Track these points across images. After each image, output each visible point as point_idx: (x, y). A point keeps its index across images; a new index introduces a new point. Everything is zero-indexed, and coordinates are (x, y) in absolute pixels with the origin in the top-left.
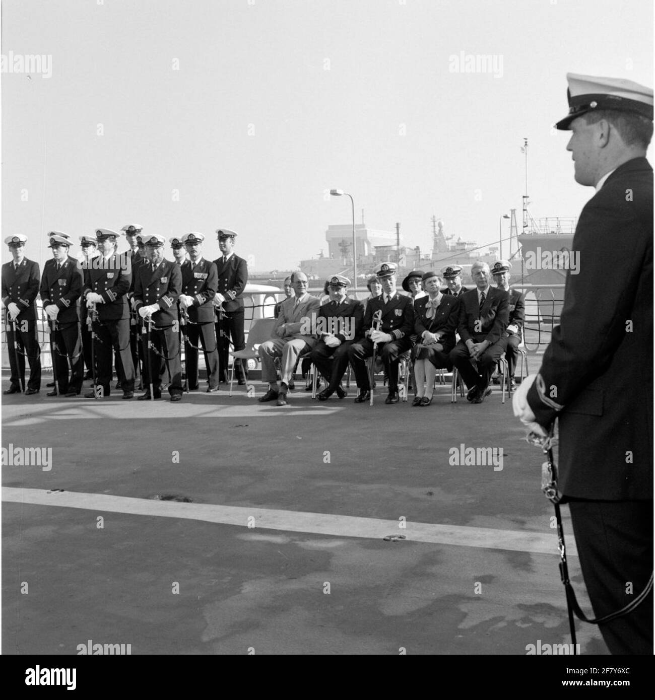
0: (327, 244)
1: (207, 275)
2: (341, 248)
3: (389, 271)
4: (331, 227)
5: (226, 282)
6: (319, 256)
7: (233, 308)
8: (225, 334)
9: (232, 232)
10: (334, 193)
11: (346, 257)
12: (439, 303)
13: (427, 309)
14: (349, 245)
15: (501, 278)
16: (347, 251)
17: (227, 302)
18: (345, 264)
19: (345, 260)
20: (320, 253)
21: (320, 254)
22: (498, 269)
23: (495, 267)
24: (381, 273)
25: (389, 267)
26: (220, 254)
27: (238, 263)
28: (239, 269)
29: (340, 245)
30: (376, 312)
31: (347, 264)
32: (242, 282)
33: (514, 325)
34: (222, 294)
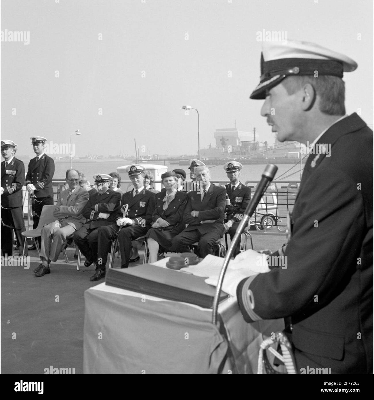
1: (15, 172)
3: (137, 171)
8: (37, 215)
15: (232, 175)
22: (230, 168)
23: (228, 166)
24: (130, 173)
25: (136, 168)
26: (34, 155)
27: (47, 160)
32: (48, 175)
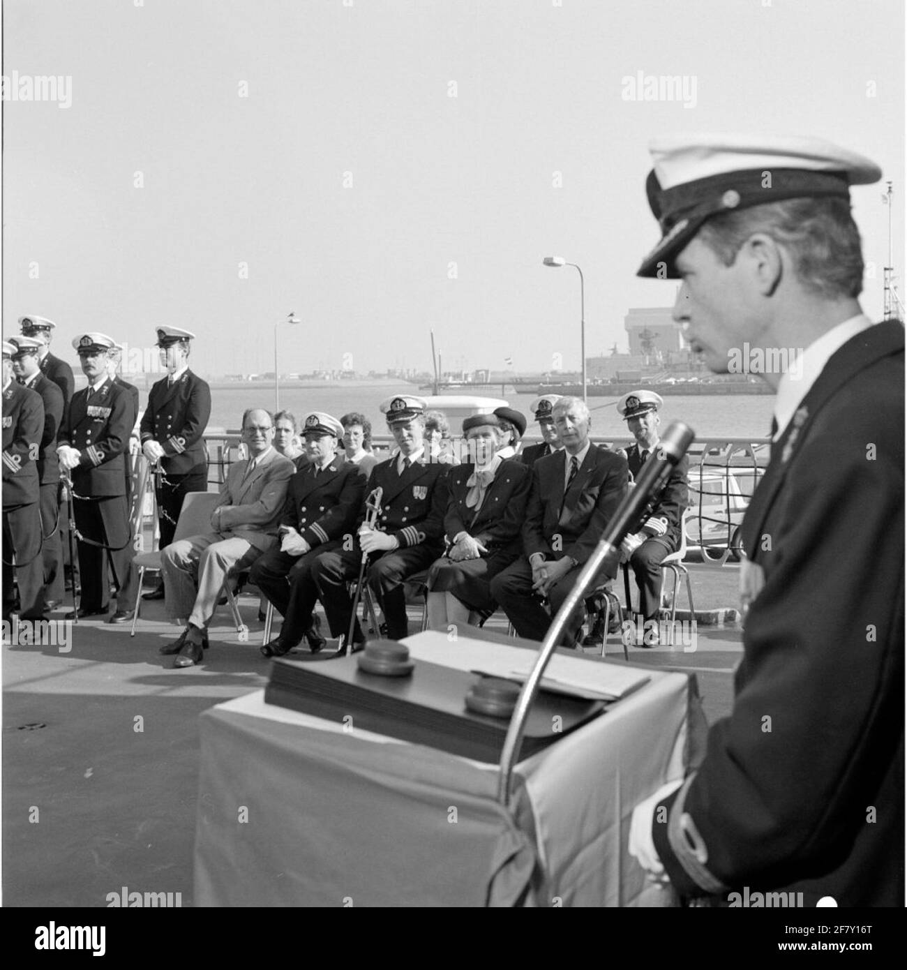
0: (626, 334)
1: (109, 410)
2: (642, 340)
4: (632, 311)
5: (170, 422)
6: (612, 352)
7: (183, 467)
9: (185, 334)
10: (549, 263)
11: (650, 354)
12: (491, 479)
13: (469, 488)
14: (653, 337)
16: (651, 344)
17: (169, 459)
18: (647, 363)
19: (648, 357)
20: (613, 347)
21: (612, 349)
28: (193, 398)
29: (641, 336)
30: (373, 492)
31: (650, 363)
33: (659, 518)
34: (161, 444)
